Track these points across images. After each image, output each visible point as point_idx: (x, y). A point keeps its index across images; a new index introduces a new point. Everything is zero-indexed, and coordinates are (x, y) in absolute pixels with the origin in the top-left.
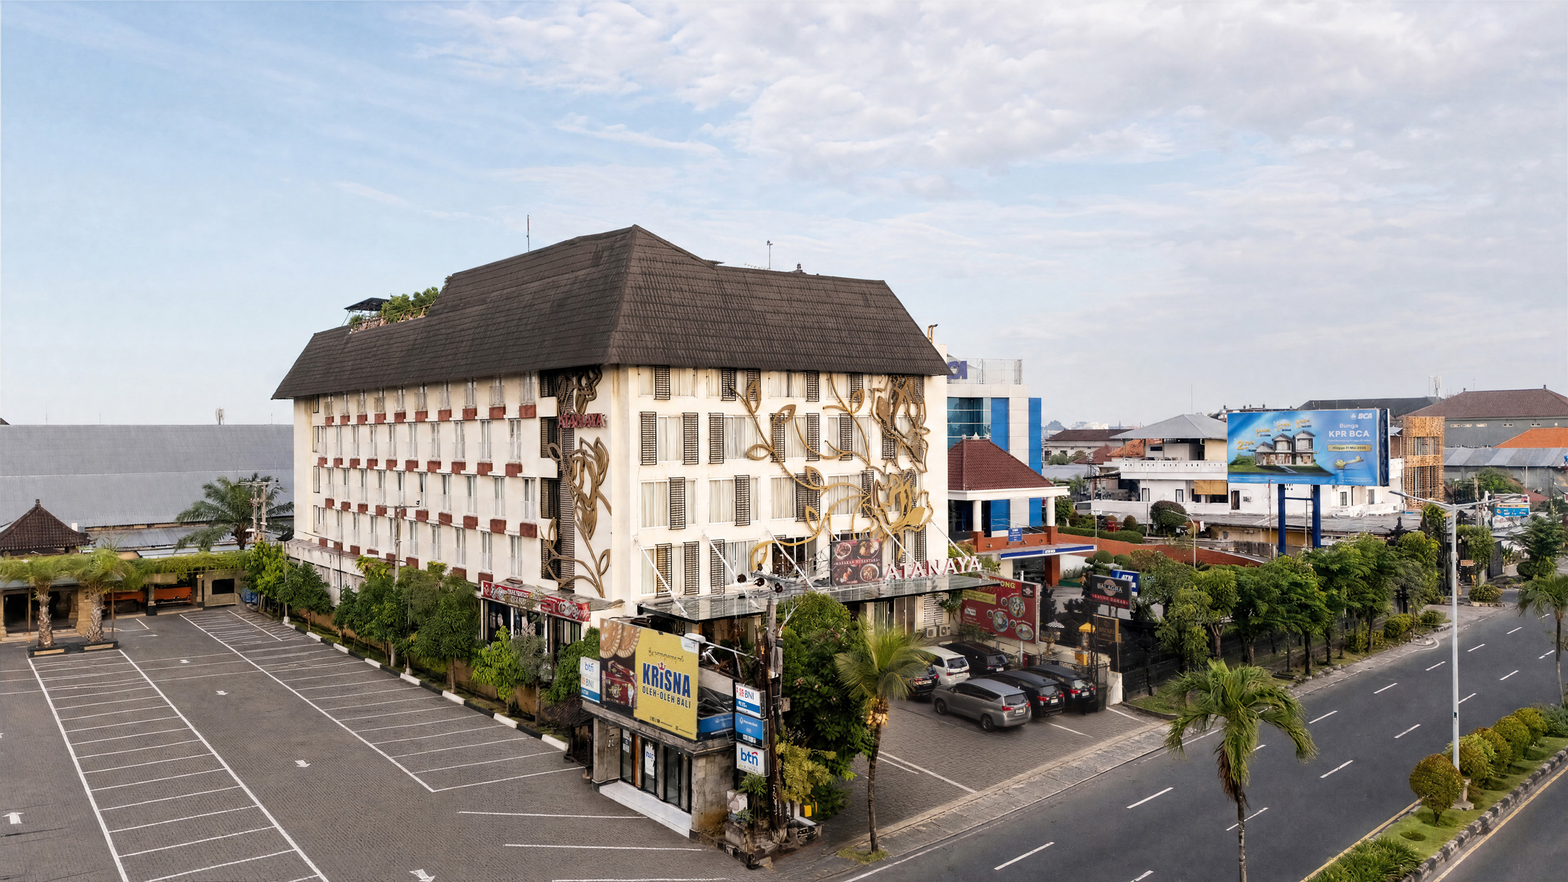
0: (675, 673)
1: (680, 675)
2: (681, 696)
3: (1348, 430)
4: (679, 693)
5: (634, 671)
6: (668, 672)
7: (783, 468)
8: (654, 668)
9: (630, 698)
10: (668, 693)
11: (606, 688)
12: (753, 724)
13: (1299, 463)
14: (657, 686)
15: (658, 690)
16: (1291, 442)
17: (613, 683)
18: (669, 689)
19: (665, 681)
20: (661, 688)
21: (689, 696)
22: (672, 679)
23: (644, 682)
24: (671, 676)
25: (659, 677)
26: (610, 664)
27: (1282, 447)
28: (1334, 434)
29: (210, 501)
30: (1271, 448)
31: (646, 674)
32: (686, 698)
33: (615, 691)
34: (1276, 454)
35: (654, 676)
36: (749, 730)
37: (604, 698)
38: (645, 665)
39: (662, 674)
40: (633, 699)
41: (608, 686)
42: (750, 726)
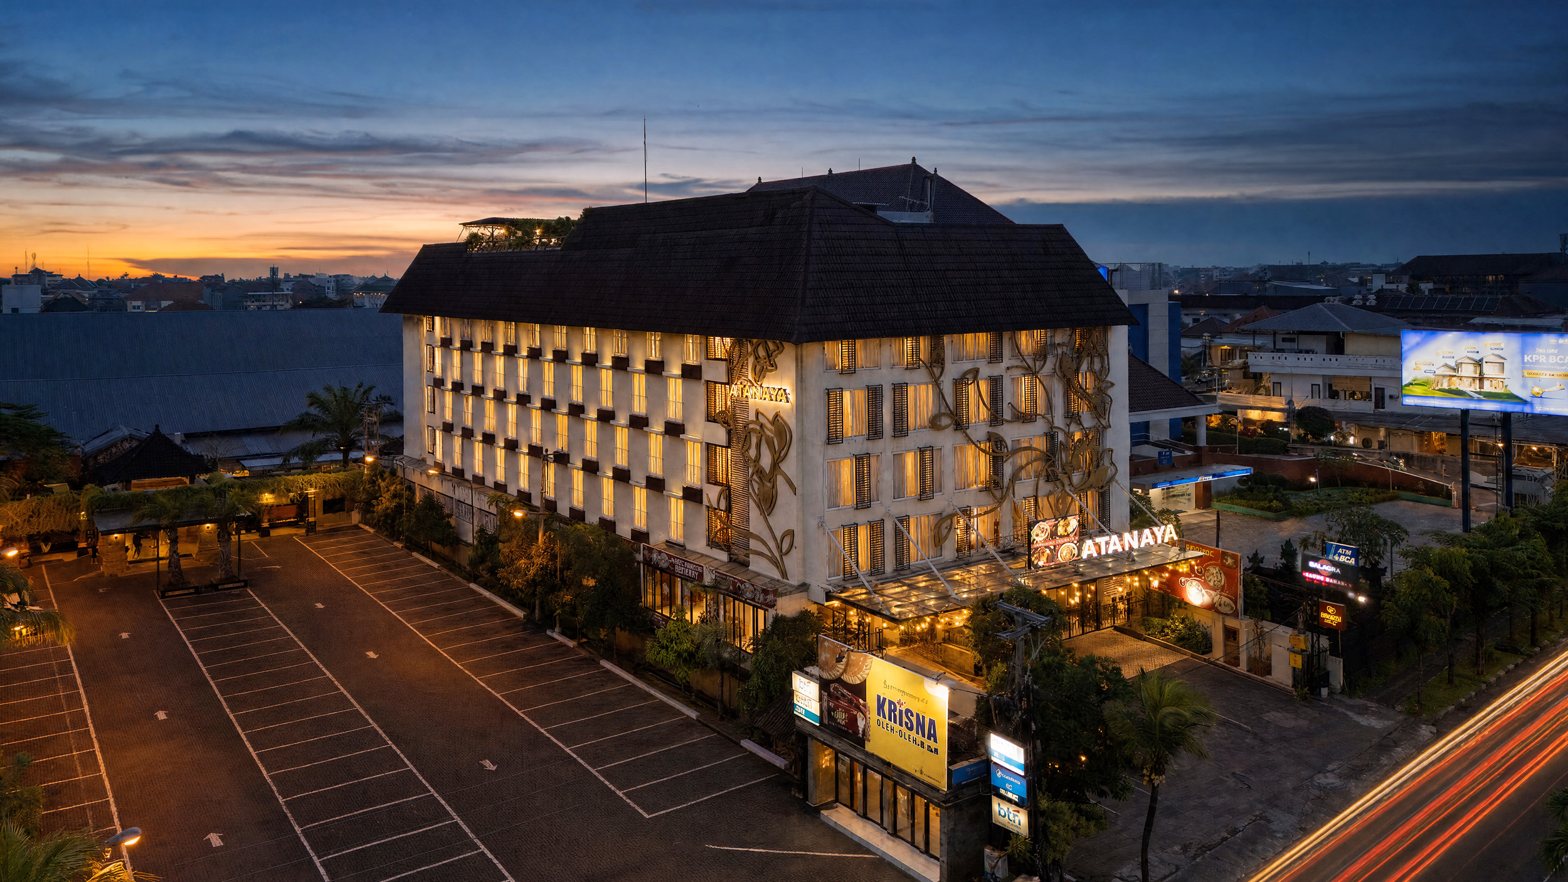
0: (918, 715)
1: (923, 717)
2: (925, 740)
3: (1547, 355)
4: (923, 736)
5: (865, 700)
6: (908, 711)
7: (967, 435)
8: (891, 703)
9: (861, 730)
10: (908, 732)
11: (827, 713)
12: (1016, 781)
13: (1488, 387)
14: (895, 722)
15: (897, 727)
16: (1479, 363)
17: (836, 708)
18: (911, 729)
19: (905, 719)
20: (901, 725)
21: (935, 741)
22: (914, 720)
23: (879, 714)
24: (912, 715)
25: (897, 713)
26: (832, 686)
27: (1468, 370)
28: (1532, 358)
29: (313, 410)
30: (1454, 369)
31: (880, 706)
32: (931, 743)
33: (841, 717)
34: (1461, 378)
35: (890, 711)
36: (1008, 786)
37: (826, 721)
38: (879, 697)
39: (901, 711)
40: (864, 731)
41: (830, 710)
42: (1011, 783)
